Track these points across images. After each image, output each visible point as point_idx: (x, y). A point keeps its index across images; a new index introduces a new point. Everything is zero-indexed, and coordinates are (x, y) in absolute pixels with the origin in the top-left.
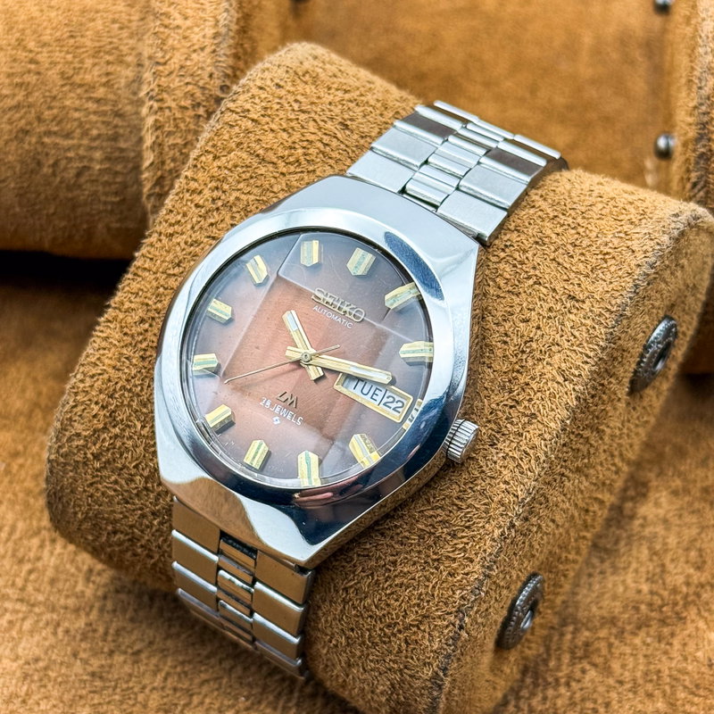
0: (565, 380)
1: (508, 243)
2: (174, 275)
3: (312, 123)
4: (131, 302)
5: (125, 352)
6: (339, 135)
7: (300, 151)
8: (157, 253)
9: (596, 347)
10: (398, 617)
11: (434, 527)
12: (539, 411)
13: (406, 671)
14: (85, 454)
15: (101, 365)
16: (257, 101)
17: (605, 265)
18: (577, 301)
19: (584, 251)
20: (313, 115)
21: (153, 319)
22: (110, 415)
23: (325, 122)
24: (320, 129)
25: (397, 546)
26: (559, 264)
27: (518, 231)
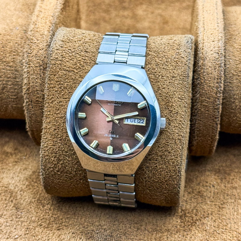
0: (181, 100)
1: (149, 69)
2: (58, 113)
3: (77, 55)
4: (49, 125)
5: (54, 140)
6: (87, 55)
7: (78, 64)
8: (50, 109)
9: (186, 88)
10: (162, 179)
11: (163, 153)
12: (178, 111)
13: (169, 192)
14: (54, 172)
15: (48, 146)
16: (58, 54)
17: (178, 64)
18: (175, 77)
19: (170, 63)
20: (76, 52)
21: (58, 128)
22: (58, 159)
23: (81, 53)
24: (80, 55)
25: (155, 162)
26: (165, 69)
27: (150, 64)
